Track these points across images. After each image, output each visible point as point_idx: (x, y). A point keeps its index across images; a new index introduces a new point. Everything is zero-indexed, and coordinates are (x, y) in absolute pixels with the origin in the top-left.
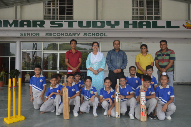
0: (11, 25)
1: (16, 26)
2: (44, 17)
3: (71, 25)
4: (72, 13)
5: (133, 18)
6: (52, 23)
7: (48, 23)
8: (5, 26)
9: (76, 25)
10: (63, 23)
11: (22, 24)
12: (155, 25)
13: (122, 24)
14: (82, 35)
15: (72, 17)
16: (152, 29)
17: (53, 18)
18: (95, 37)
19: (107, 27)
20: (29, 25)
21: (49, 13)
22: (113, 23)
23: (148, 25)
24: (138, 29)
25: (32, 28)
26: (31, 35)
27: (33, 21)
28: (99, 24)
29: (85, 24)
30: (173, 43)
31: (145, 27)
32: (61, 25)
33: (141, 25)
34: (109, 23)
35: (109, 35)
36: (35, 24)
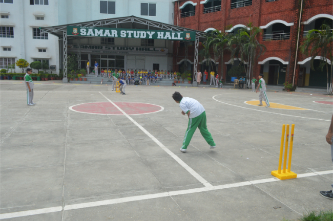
1: (91, 48)
3: (114, 48)
5: (142, 45)
6: (106, 47)
7: (104, 48)
8: (86, 48)
9: (116, 48)
10: (110, 47)
11: (93, 48)
12: (149, 50)
13: (135, 48)
14: (118, 53)
15: (114, 43)
16: (147, 51)
17: (106, 43)
19: (129, 50)
20: (96, 48)
23: (146, 50)
24: (141, 52)
25: (97, 50)
27: (97, 46)
28: (125, 49)
29: (120, 48)
32: (110, 49)
33: (143, 50)
34: (130, 48)
35: (130, 53)
36: (99, 48)
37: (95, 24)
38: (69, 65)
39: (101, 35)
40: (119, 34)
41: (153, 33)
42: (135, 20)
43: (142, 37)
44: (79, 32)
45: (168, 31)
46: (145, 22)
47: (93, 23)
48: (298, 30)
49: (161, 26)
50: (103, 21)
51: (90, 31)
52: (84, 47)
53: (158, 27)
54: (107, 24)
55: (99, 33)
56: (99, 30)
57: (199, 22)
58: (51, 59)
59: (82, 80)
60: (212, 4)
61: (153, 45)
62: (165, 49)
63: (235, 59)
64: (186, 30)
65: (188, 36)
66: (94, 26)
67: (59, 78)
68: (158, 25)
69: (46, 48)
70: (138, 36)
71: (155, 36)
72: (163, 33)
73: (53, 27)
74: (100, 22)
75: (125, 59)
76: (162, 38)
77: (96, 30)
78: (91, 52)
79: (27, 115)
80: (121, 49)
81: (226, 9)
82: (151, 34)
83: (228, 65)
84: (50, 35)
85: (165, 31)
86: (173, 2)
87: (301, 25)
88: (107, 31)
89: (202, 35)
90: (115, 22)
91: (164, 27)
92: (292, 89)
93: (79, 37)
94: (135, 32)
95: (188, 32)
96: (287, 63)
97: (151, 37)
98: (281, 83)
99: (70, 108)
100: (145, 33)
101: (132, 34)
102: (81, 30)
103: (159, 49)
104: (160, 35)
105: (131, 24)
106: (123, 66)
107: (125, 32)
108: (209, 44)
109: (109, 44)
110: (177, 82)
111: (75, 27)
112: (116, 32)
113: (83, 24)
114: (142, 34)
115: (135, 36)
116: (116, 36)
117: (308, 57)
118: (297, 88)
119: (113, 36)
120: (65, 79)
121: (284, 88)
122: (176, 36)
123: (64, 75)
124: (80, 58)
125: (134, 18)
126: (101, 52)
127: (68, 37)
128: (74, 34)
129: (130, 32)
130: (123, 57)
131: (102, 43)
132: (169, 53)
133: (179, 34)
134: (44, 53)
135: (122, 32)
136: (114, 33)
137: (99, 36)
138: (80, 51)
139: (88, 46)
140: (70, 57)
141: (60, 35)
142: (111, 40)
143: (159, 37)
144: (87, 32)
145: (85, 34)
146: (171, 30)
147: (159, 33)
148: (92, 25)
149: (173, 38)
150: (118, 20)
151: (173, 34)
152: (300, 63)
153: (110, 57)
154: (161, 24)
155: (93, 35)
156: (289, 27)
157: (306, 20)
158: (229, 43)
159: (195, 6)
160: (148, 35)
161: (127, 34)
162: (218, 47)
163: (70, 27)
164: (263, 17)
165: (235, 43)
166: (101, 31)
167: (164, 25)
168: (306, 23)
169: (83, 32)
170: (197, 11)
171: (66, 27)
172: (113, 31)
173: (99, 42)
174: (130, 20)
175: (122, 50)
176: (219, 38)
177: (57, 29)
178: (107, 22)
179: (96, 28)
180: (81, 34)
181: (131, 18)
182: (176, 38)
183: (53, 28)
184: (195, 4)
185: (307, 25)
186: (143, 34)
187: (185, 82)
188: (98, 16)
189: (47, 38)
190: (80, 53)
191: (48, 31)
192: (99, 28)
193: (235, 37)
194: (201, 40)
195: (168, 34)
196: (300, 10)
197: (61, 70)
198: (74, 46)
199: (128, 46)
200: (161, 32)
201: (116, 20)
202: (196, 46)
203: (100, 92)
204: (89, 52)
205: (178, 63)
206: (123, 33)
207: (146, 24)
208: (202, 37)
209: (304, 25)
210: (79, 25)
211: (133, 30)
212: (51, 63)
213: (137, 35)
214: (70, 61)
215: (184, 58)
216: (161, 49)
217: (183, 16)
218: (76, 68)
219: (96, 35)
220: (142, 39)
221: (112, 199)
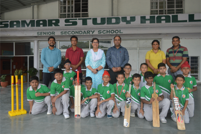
0: (28, 25)
1: (33, 25)
2: (60, 15)
3: (85, 23)
4: (87, 10)
5: (152, 12)
6: (67, 21)
7: (62, 21)
8: (23, 26)
10: (77, 21)
11: (38, 24)
12: (175, 19)
13: (138, 19)
14: (96, 33)
15: (87, 14)
16: (171, 24)
17: (69, 16)
18: (110, 35)
19: (122, 24)
20: (44, 25)
21: (65, 11)
22: (128, 19)
23: (167, 20)
24: (156, 24)
25: (47, 27)
26: (47, 34)
27: (48, 20)
28: (114, 21)
29: (99, 21)
30: (197, 39)
31: (163, 22)
32: (75, 23)
33: (159, 20)
34: (124, 19)
35: (124, 32)
36: (50, 23)
78: (35, 33)
80: (103, 21)
126: (57, 33)
139: (28, 21)
175: (106, 25)
204: (30, 34)
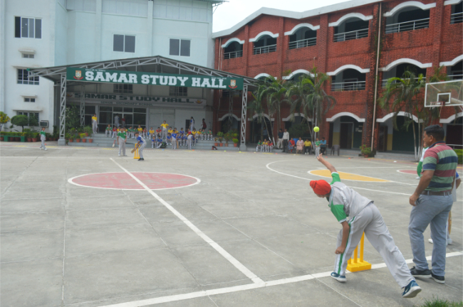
0: (96, 97)
1: (99, 97)
3: (131, 98)
5: (170, 94)
6: (121, 97)
7: (118, 97)
8: (93, 97)
9: (134, 99)
10: (127, 96)
11: (103, 97)
12: (180, 101)
13: (161, 99)
14: (138, 104)
15: (132, 92)
16: (178, 103)
17: (120, 92)
19: (153, 101)
20: (107, 97)
23: (176, 101)
25: (109, 100)
27: (109, 95)
28: (148, 99)
29: (140, 98)
31: (174, 102)
32: (126, 99)
33: (172, 101)
34: (154, 99)
35: (154, 105)
36: (110, 97)
37: (106, 65)
38: (67, 121)
39: (115, 80)
40: (139, 79)
41: (186, 79)
42: (162, 61)
43: (171, 84)
44: (83, 76)
45: (207, 77)
46: (175, 64)
47: (103, 64)
48: (375, 77)
49: (196, 70)
50: (118, 62)
51: (100, 75)
52: (89, 96)
53: (193, 71)
54: (124, 66)
55: (112, 77)
56: (111, 74)
57: (247, 65)
58: (41, 111)
59: (85, 141)
60: (265, 42)
61: (186, 95)
62: (202, 100)
63: (296, 114)
64: (231, 76)
65: (233, 83)
66: (105, 68)
67: (52, 138)
68: (192, 68)
69: (36, 97)
70: (166, 83)
71: (189, 82)
72: (199, 79)
73: (47, 68)
74: (113, 63)
75: (147, 113)
76: (198, 85)
77: (108, 74)
78: (100, 102)
79: (8, 191)
80: (142, 99)
81: (283, 50)
82: (183, 81)
83: (286, 122)
84: (42, 79)
85: (202, 76)
86: (213, 39)
87: (379, 72)
88: (123, 76)
89: (252, 82)
90: (135, 63)
91: (201, 71)
92: (371, 155)
93: (83, 83)
94: (161, 77)
95: (233, 78)
96: (363, 120)
97: (183, 84)
98: (357, 146)
99: (70, 181)
100: (175, 78)
101: (158, 80)
102: (87, 74)
103: (195, 100)
104: (196, 82)
105: (156, 66)
106: (145, 123)
107: (147, 76)
108: (261, 94)
109: (125, 92)
110: (219, 145)
111: (79, 69)
112: (135, 76)
113: (90, 66)
114: (171, 81)
115: (161, 82)
116: (136, 82)
117: (390, 113)
118: (377, 153)
119: (130, 81)
120: (62, 140)
121: (360, 153)
122: (217, 83)
123: (61, 134)
124: (84, 111)
125: (161, 59)
126: (114, 103)
127: (67, 82)
128: (76, 78)
129: (154, 77)
130: (144, 110)
131: (115, 91)
132: (207, 106)
133: (221, 81)
134: (32, 103)
135: (143, 77)
136: (133, 78)
137: (111, 81)
138: (83, 102)
139: (96, 95)
140: (70, 110)
141: (56, 80)
142: (128, 87)
143: (193, 85)
144: (95, 76)
145: (92, 78)
146: (211, 75)
147: (194, 79)
148: (102, 67)
149: (213, 86)
150: (138, 60)
151: (213, 80)
152: (379, 120)
153: (126, 110)
154: (197, 67)
155: (103, 79)
156: (364, 74)
157: (385, 66)
158: (287, 94)
159: (242, 45)
160: (179, 82)
161: (151, 80)
162: (273, 99)
163: (71, 69)
164: (331, 61)
165: (295, 94)
166: (115, 75)
167: (201, 69)
168: (384, 69)
169: (89, 76)
170: (245, 51)
171: (65, 68)
172: (130, 75)
173: (111, 90)
174: (155, 61)
175: (143, 101)
176: (275, 86)
177: (53, 71)
178: (123, 63)
179: (108, 70)
180: (87, 78)
181: (156, 58)
182: (217, 86)
183: (47, 71)
184: (242, 42)
185: (386, 72)
186: (173, 80)
187: (230, 145)
188: (111, 55)
189: (38, 84)
190: (84, 105)
191: (40, 74)
192: (111, 71)
193: (296, 86)
194: (251, 89)
195: (206, 81)
196: (376, 53)
197: (56, 128)
198: (76, 94)
199: (151, 96)
200: (196, 77)
201: (135, 61)
202: (243, 97)
203: (111, 159)
204: (97, 102)
205: (221, 119)
206: (145, 79)
207: (176, 67)
208: (251, 85)
209: (382, 72)
210: (84, 66)
211: (159, 75)
212: (42, 118)
213: (164, 81)
214: (70, 115)
215: (228, 112)
216: (196, 100)
217: (226, 57)
218: (77, 125)
219: (107, 80)
220: (171, 87)
221: (130, 301)
